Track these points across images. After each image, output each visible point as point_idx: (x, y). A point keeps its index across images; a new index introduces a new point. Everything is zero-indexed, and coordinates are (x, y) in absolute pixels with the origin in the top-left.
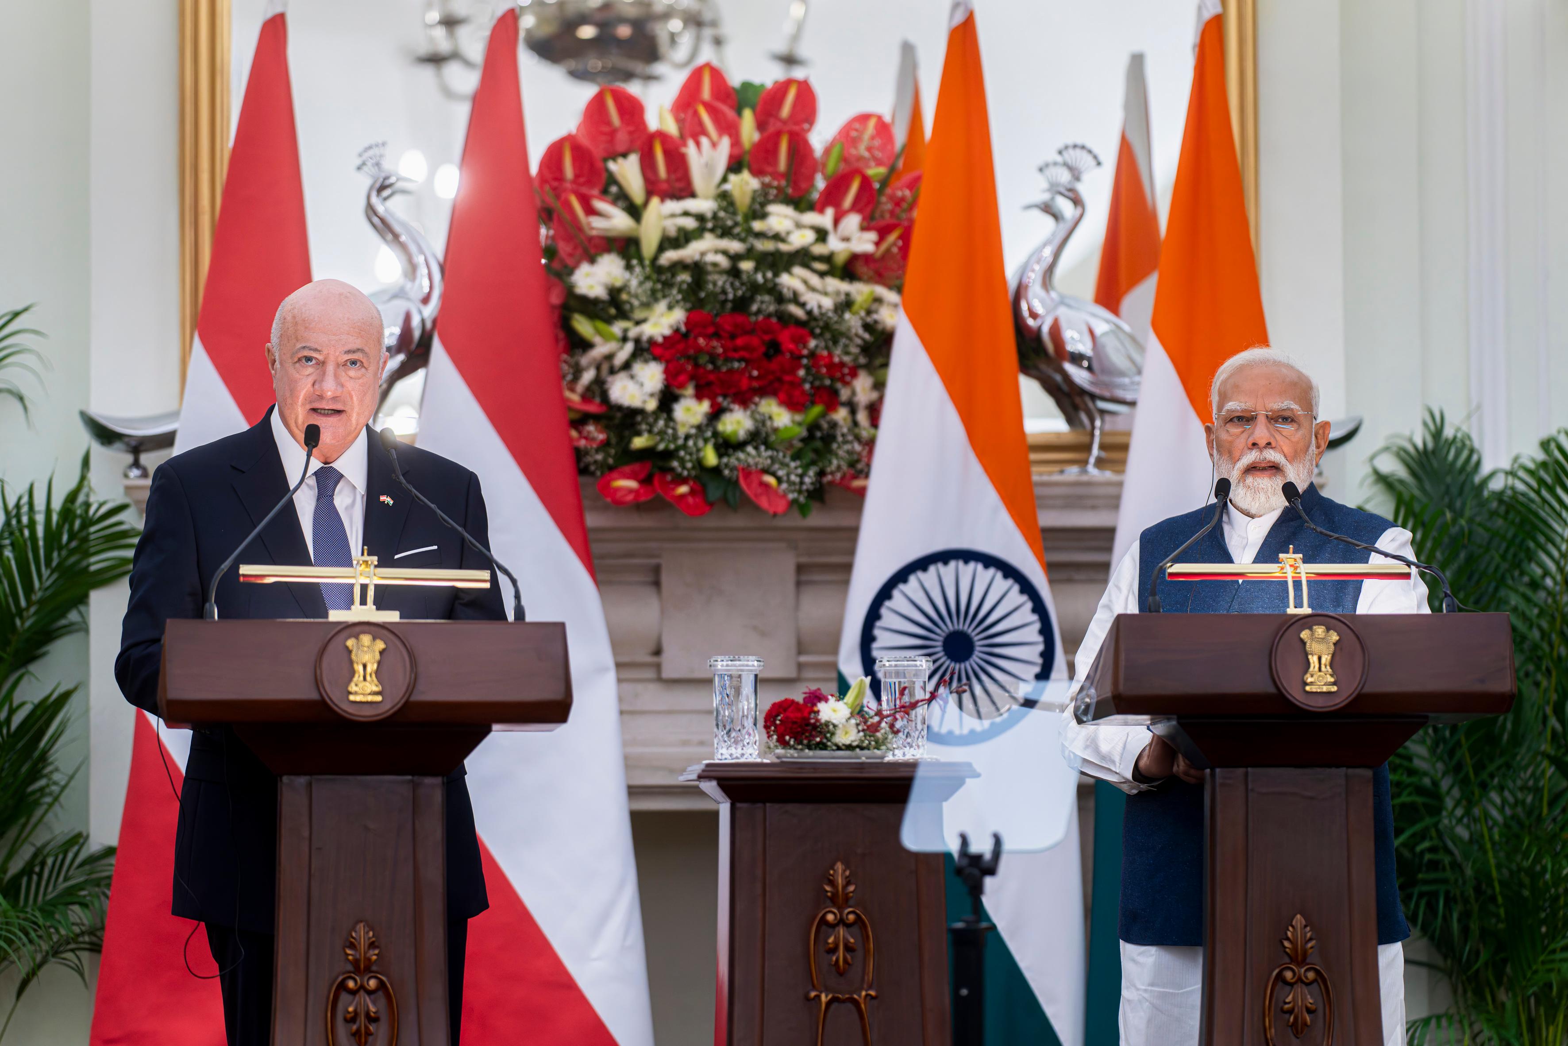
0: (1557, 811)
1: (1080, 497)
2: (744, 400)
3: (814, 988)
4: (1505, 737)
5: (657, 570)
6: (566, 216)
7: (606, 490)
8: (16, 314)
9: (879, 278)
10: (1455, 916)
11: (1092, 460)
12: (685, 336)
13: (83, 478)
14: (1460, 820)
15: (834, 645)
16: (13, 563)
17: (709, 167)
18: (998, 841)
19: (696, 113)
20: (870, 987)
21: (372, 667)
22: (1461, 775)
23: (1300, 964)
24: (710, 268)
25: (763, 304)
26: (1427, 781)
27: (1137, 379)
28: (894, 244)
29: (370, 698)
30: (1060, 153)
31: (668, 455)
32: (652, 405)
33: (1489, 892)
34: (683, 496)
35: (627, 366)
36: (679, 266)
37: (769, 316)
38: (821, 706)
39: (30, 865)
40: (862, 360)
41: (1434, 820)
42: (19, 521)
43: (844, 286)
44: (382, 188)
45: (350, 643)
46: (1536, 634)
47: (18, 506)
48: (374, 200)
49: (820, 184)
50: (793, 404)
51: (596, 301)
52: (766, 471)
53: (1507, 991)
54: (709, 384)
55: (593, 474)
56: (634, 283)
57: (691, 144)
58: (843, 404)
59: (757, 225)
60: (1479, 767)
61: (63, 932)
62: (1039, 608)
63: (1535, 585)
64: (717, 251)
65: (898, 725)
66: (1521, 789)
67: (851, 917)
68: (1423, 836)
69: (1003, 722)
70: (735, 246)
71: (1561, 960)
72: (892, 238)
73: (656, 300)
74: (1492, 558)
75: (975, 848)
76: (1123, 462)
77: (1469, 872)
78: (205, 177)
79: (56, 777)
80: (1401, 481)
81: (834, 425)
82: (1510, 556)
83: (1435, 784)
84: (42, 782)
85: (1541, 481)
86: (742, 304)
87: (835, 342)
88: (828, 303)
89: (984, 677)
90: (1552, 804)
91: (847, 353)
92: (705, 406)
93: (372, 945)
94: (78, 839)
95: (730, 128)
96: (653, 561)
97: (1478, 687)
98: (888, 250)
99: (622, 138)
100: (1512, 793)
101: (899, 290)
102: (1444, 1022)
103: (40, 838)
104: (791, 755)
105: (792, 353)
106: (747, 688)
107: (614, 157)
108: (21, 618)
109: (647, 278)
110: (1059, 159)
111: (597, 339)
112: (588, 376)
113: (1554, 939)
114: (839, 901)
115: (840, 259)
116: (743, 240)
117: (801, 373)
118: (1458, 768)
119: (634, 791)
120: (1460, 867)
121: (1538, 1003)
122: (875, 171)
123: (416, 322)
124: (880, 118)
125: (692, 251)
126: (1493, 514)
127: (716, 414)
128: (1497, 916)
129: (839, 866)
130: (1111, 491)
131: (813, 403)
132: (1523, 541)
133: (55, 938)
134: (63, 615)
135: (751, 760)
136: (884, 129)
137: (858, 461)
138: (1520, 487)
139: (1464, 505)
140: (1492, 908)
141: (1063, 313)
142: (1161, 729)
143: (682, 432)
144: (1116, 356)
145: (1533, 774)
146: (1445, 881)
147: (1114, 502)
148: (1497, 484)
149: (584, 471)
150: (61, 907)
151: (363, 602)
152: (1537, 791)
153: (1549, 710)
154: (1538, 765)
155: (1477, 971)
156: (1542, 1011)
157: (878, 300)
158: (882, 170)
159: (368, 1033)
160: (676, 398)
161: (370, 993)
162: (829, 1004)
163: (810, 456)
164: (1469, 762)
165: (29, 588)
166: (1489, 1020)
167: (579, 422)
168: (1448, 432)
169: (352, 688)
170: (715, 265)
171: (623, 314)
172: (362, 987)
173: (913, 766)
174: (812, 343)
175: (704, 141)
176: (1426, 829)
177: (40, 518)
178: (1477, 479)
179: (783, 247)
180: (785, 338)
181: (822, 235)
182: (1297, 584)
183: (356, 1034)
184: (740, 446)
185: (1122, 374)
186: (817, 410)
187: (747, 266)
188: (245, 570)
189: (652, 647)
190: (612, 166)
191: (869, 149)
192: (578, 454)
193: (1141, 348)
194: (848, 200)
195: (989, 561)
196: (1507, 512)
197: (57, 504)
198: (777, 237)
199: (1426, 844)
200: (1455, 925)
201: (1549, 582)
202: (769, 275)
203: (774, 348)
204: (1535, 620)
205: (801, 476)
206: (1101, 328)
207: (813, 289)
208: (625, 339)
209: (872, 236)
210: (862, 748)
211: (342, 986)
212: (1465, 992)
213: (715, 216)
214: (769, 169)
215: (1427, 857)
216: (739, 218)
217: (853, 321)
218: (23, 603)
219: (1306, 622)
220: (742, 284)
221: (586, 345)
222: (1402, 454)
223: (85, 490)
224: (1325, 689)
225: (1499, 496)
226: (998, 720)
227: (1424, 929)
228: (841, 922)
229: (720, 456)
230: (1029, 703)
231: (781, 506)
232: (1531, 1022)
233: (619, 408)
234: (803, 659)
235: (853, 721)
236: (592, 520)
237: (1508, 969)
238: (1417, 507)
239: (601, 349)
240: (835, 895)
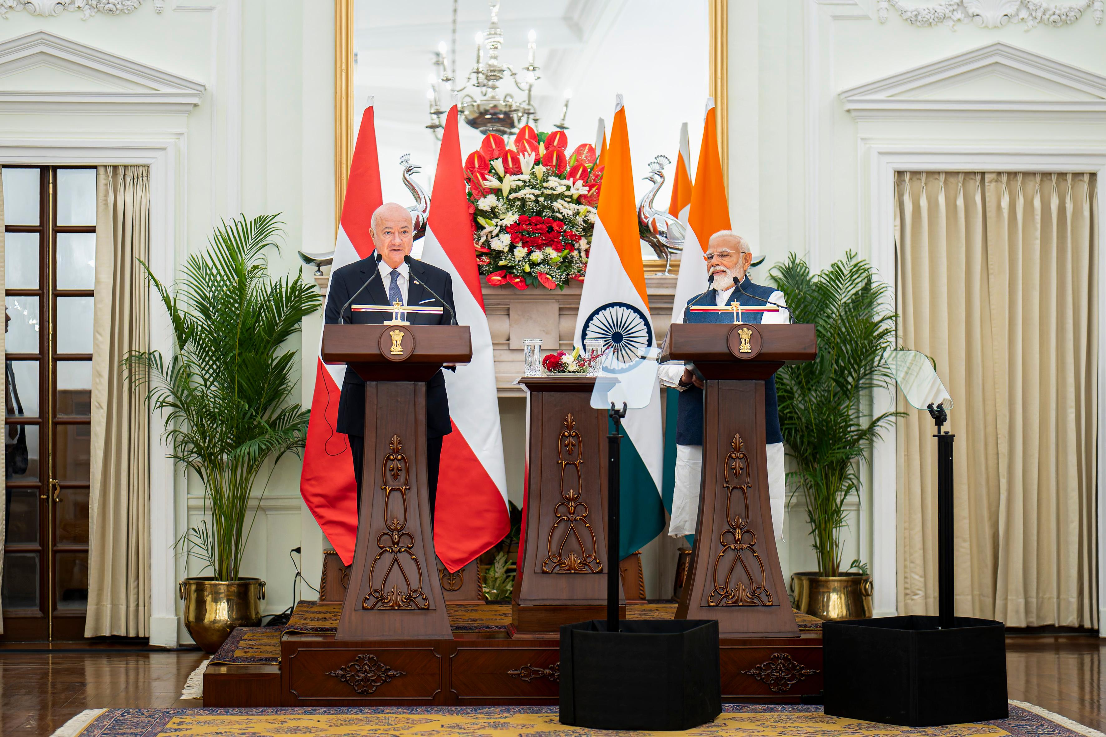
0: (836, 399)
1: (662, 284)
2: (540, 248)
3: (560, 459)
4: (817, 372)
5: (508, 309)
6: (475, 181)
7: (489, 280)
8: (276, 216)
9: (590, 204)
10: (798, 437)
11: (667, 270)
12: (519, 224)
13: (300, 276)
14: (800, 402)
15: (572, 337)
16: (274, 306)
17: (528, 163)
18: (625, 405)
19: (523, 143)
20: (581, 459)
21: (399, 342)
22: (801, 385)
23: (737, 452)
24: (527, 200)
25: (547, 213)
26: (788, 387)
27: (683, 241)
28: (595, 192)
29: (398, 353)
30: (656, 158)
31: (512, 267)
32: (506, 250)
33: (811, 428)
34: (518, 282)
35: (497, 235)
36: (517, 199)
37: (549, 217)
38: (563, 357)
39: (280, 415)
40: (583, 234)
41: (791, 401)
42: (276, 291)
43: (577, 207)
44: (409, 171)
45: (391, 333)
46: (829, 334)
47: (276, 286)
48: (407, 176)
49: (568, 169)
50: (558, 250)
51: (486, 212)
52: (547, 274)
53: (817, 464)
54: (527, 242)
55: (485, 274)
56: (500, 205)
57: (521, 154)
58: (576, 250)
59: (545, 185)
60: (808, 382)
61: (291, 440)
62: (647, 324)
63: (828, 317)
64: (530, 194)
65: (592, 364)
66: (823, 391)
67: (574, 434)
68: (787, 407)
69: (634, 365)
70: (537, 192)
71: (837, 453)
72: (594, 189)
73: (508, 212)
74: (813, 307)
75: (617, 408)
76: (678, 271)
77: (803, 420)
78: (344, 166)
79: (289, 384)
80: (780, 278)
81: (573, 257)
82: (819, 306)
83: (791, 388)
84: (285, 386)
85: (831, 278)
86: (539, 213)
87: (573, 227)
88: (570, 213)
89: (626, 348)
90: (834, 396)
91: (578, 231)
92: (526, 250)
93: (399, 443)
94: (297, 406)
95: (535, 149)
96: (508, 306)
97: (803, 351)
98: (593, 193)
99: (496, 153)
100: (819, 392)
101: (597, 208)
102: (794, 475)
103: (284, 406)
104: (552, 374)
105: (557, 231)
106: (537, 351)
107: (492, 159)
108: (277, 326)
109: (505, 203)
110: (656, 161)
111: (486, 226)
112: (483, 239)
113: (834, 445)
114: (569, 428)
115: (575, 197)
116: (540, 190)
117: (561, 238)
118: (800, 383)
119: (499, 390)
120: (800, 419)
121: (828, 468)
122: (588, 165)
123: (421, 219)
124: (590, 145)
125: (520, 194)
126: (814, 290)
127: (530, 253)
128: (814, 437)
129: (570, 415)
130: (674, 281)
131: (565, 249)
132: (824, 301)
133: (289, 442)
134: (293, 326)
135: (538, 376)
136: (592, 150)
137: (581, 270)
138: (824, 281)
139: (802, 287)
140: (812, 434)
141: (656, 216)
142: (690, 367)
143: (517, 260)
144: (676, 232)
145: (827, 386)
146: (795, 424)
147: (674, 286)
148: (815, 280)
149: (481, 273)
150: (291, 431)
151: (396, 319)
152: (829, 391)
153: (833, 362)
154: (829, 382)
155: (806, 456)
156: (830, 471)
157: (589, 212)
158: (591, 165)
159: (398, 475)
160: (515, 247)
161: (398, 460)
162: (565, 465)
163: (564, 268)
164: (804, 381)
165: (280, 316)
166: (810, 474)
167: (479, 256)
168: (797, 261)
169: (392, 349)
170: (530, 199)
171: (496, 216)
172: (396, 458)
173: (595, 379)
174: (565, 227)
175: (526, 153)
176: (788, 405)
177: (284, 290)
178: (808, 278)
179: (555, 192)
180: (555, 225)
181: (568, 188)
182: (738, 314)
183: (393, 475)
184: (539, 264)
185: (678, 239)
186: (567, 251)
187: (541, 199)
188: (354, 306)
189: (507, 338)
190: (492, 162)
191: (586, 157)
192: (479, 267)
193: (684, 229)
194: (578, 176)
195: (629, 307)
196: (819, 290)
197: (290, 285)
198: (552, 189)
199: (788, 411)
200: (798, 440)
201: (834, 315)
202: (549, 202)
203: (551, 229)
204: (828, 329)
205: (560, 276)
206: (670, 222)
207: (566, 208)
208: (497, 226)
209: (587, 188)
210: (578, 372)
211: (388, 458)
212: (802, 464)
213: (529, 181)
214: (550, 164)
215: (788, 415)
216: (539, 182)
217: (579, 220)
218: (278, 321)
219: (740, 327)
220: (540, 206)
221: (483, 228)
222: (780, 269)
223: (300, 280)
224: (747, 351)
225: (816, 284)
226: (631, 364)
227: (787, 441)
228: (570, 435)
229: (531, 268)
230: (643, 358)
231: (553, 286)
232: (826, 475)
233: (495, 250)
234: (561, 342)
235: (575, 362)
236: (484, 291)
237: (818, 456)
238: (785, 287)
239: (488, 229)
240: (568, 426)
